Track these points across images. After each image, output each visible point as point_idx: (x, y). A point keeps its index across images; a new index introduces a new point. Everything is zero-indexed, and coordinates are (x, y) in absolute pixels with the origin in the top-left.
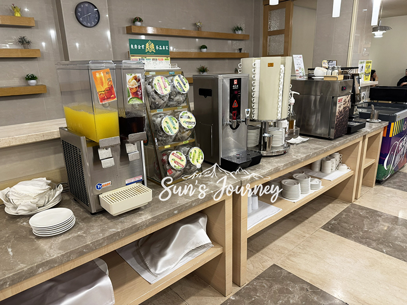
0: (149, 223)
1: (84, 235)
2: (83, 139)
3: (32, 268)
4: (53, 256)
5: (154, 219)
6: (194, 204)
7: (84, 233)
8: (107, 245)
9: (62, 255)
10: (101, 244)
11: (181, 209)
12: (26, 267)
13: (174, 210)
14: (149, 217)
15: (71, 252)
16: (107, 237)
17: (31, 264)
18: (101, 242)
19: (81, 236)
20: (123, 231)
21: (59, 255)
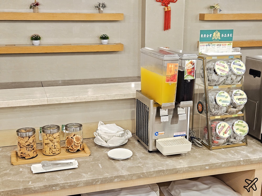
0: (186, 170)
1: (142, 167)
2: (152, 101)
3: (112, 177)
4: (124, 174)
5: (190, 168)
6: (223, 165)
7: (142, 166)
8: (155, 177)
9: (129, 175)
10: (152, 175)
11: (212, 167)
12: (109, 176)
13: (206, 165)
14: (186, 166)
15: (134, 175)
16: (156, 171)
17: (112, 175)
18: (152, 173)
19: (140, 167)
20: (167, 170)
21: (127, 174)
